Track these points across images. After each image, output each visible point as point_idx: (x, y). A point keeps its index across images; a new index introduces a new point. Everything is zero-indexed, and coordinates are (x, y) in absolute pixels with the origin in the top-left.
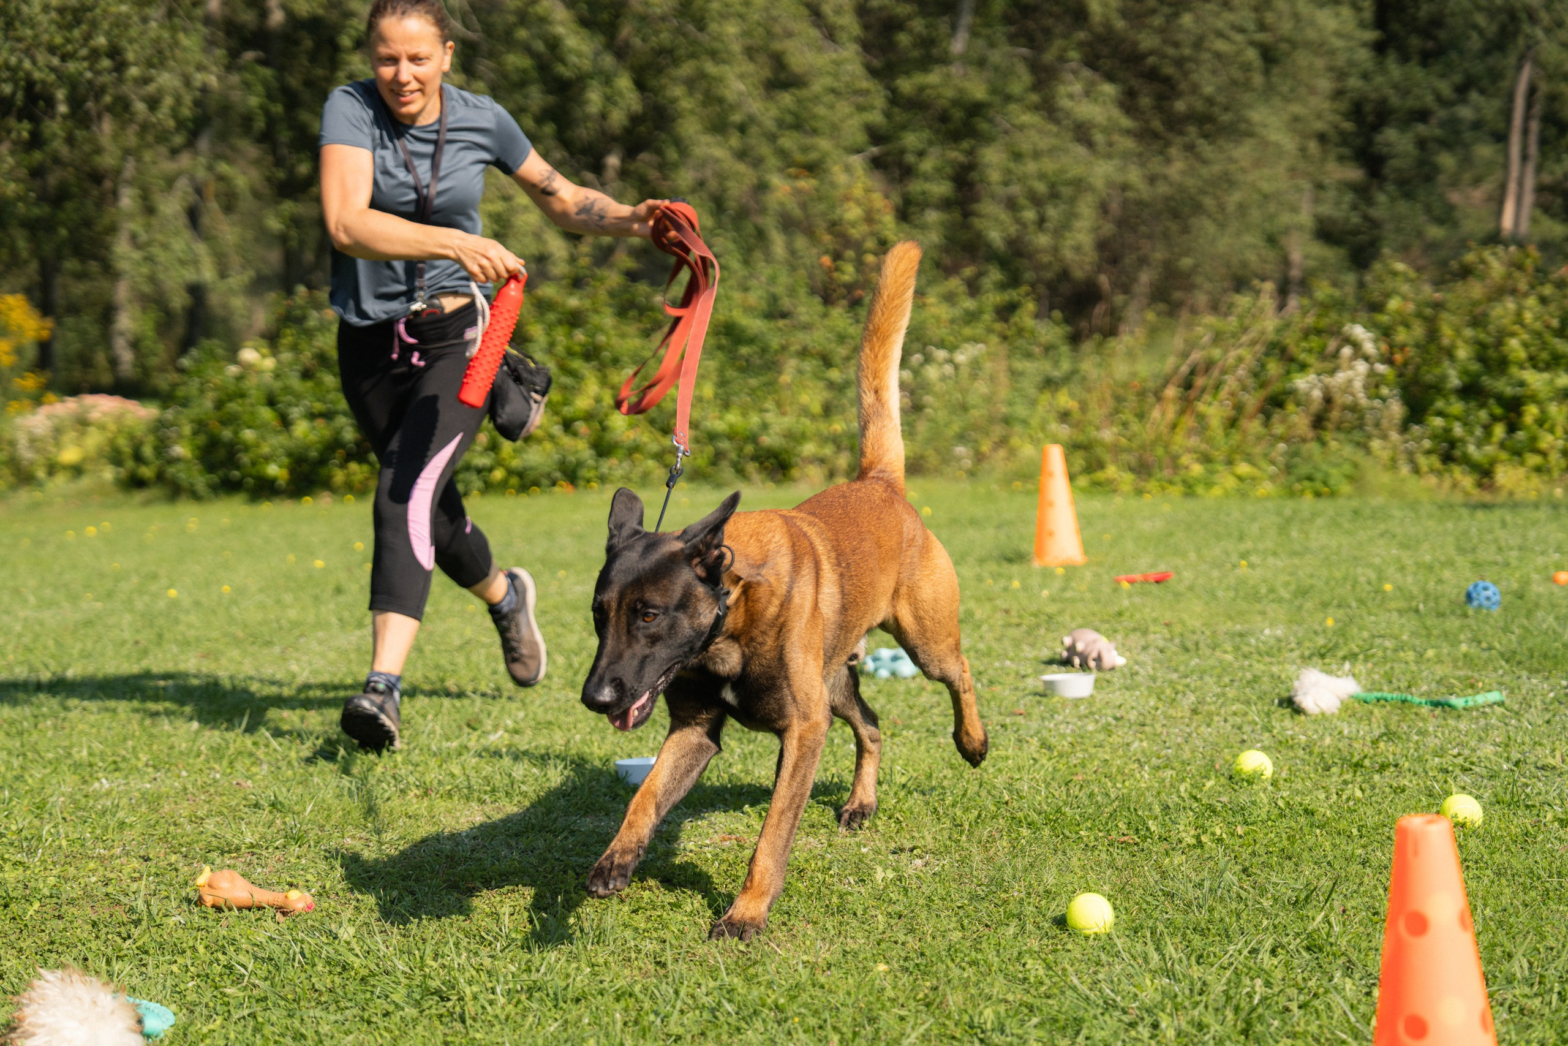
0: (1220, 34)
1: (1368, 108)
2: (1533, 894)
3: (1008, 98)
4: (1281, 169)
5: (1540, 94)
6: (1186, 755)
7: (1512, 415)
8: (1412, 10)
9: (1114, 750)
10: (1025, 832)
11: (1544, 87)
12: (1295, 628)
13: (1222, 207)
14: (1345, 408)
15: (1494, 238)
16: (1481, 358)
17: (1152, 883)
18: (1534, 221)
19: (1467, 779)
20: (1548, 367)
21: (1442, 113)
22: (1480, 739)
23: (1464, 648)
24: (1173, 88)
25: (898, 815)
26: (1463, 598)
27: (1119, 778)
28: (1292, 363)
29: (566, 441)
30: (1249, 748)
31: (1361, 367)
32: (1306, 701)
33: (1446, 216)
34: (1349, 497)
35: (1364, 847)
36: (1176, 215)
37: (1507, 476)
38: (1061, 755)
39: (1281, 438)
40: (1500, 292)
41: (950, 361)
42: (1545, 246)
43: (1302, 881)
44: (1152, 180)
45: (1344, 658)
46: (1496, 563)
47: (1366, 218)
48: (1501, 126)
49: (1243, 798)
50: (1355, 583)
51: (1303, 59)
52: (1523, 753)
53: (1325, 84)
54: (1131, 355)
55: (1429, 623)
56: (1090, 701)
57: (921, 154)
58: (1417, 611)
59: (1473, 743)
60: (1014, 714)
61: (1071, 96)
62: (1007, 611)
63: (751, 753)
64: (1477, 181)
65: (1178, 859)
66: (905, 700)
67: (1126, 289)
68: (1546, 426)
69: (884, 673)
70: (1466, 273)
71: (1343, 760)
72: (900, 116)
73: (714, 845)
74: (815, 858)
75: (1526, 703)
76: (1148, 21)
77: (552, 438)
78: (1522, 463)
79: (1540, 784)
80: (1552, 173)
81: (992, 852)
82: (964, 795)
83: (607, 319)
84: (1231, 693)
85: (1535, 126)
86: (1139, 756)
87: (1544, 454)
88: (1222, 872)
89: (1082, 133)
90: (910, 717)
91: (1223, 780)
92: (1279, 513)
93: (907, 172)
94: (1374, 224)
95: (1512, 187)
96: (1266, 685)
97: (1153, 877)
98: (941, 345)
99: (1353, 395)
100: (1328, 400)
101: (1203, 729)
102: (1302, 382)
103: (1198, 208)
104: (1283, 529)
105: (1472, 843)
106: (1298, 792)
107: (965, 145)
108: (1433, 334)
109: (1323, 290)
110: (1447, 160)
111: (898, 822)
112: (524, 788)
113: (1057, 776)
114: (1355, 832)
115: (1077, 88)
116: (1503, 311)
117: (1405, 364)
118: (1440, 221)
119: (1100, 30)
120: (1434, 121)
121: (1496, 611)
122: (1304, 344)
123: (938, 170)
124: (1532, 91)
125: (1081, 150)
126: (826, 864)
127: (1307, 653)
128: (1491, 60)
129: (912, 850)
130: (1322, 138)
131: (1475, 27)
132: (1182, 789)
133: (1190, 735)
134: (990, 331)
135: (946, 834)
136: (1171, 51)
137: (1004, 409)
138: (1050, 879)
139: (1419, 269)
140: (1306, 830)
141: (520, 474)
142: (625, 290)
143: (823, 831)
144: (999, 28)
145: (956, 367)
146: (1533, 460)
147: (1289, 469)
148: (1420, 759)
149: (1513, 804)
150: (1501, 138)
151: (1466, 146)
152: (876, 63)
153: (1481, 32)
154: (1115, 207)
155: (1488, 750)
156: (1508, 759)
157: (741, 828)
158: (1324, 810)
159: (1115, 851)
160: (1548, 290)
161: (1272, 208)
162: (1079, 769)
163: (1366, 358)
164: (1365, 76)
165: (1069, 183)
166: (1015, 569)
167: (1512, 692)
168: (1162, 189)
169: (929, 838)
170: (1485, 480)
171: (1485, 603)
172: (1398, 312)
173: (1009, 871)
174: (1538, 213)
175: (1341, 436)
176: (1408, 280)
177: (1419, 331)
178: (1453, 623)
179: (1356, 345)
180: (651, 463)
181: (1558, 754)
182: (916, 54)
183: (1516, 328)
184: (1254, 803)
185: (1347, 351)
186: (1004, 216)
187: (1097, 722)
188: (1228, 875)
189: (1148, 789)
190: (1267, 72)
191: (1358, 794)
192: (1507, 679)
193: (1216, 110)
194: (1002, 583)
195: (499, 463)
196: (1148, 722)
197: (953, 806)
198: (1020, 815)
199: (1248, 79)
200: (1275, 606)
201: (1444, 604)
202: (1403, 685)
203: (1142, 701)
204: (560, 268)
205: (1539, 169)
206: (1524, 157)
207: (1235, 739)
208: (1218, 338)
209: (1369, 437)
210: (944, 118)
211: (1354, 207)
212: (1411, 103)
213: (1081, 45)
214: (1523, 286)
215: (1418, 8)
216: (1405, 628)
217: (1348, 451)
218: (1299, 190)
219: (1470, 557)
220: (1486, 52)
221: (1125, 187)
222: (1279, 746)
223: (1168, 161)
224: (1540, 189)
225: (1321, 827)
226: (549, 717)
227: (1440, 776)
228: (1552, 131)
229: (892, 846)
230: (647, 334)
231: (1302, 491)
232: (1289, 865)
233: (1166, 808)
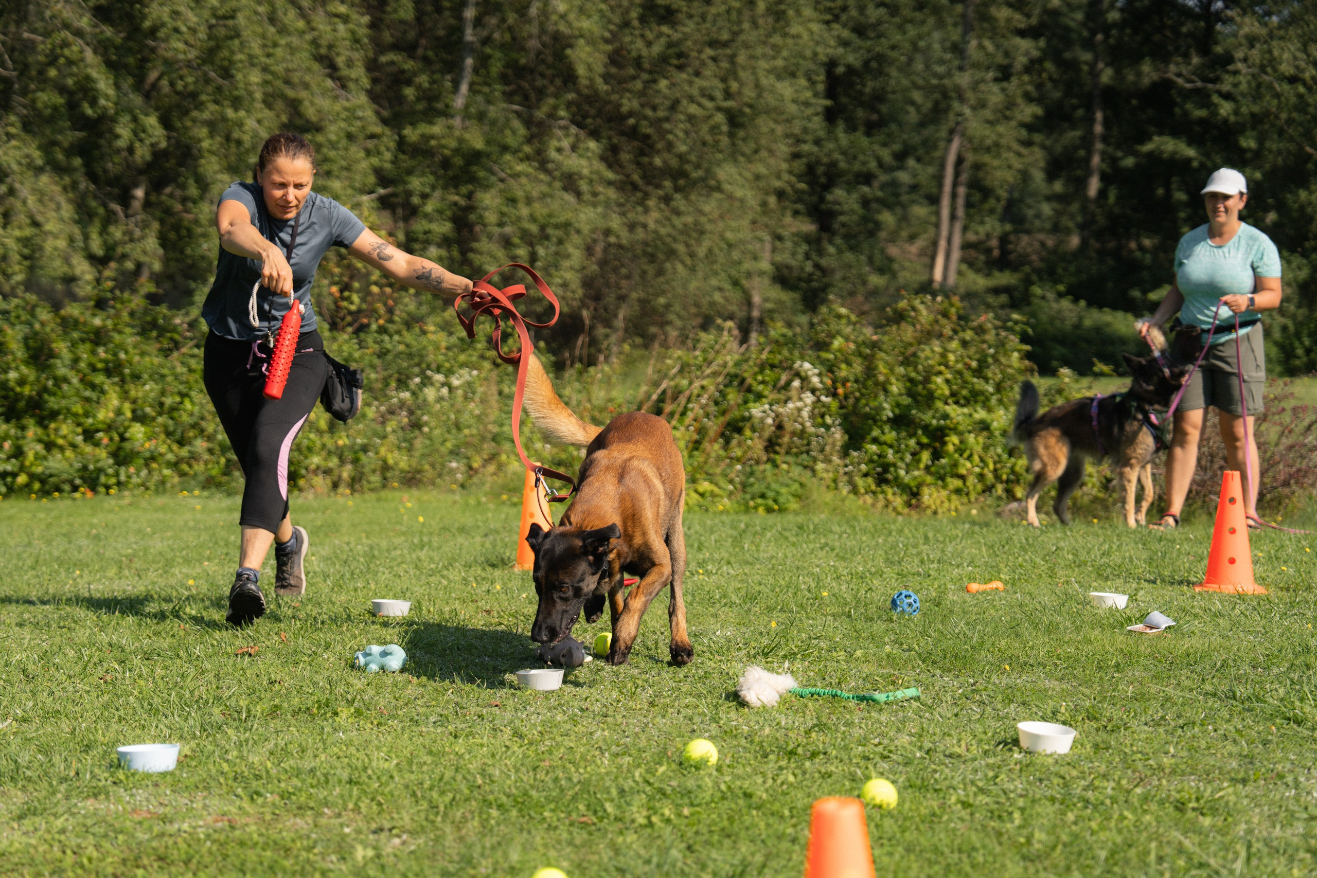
0: (692, 99)
1: (820, 170)
2: (937, 868)
3: (505, 148)
4: (745, 223)
5: (967, 164)
6: (643, 743)
7: (937, 445)
8: (859, 87)
9: (579, 739)
10: (494, 812)
11: (970, 158)
12: (744, 629)
13: (692, 255)
14: (793, 434)
15: (926, 288)
16: (910, 393)
17: (606, 860)
18: (960, 273)
19: (885, 766)
20: (967, 402)
21: (884, 178)
22: (899, 730)
23: (888, 649)
24: (651, 147)
25: (380, 798)
26: (889, 603)
27: (582, 764)
28: (750, 393)
29: (88, 449)
30: (699, 737)
31: (809, 398)
32: (750, 696)
33: (886, 267)
34: (796, 513)
35: (794, 826)
36: (652, 258)
37: (931, 496)
38: (531, 744)
39: (738, 460)
40: (928, 336)
41: (447, 384)
42: (968, 296)
43: (739, 857)
44: (632, 227)
45: (785, 657)
46: (919, 574)
47: (817, 266)
48: (934, 190)
49: (691, 783)
50: (797, 589)
51: (764, 124)
52: (934, 743)
53: (783, 149)
54: (608, 382)
55: (859, 627)
56: (559, 694)
57: (424, 196)
58: (849, 616)
59: (891, 734)
60: (490, 705)
61: (559, 150)
62: (488, 612)
63: (247, 741)
64: (912, 238)
65: (631, 837)
66: (392, 692)
67: (608, 324)
68: (966, 455)
69: (374, 667)
70: (899, 317)
71: (780, 748)
72: (406, 161)
73: (207, 826)
74: (301, 837)
75: (937, 699)
76: (630, 85)
77: (74, 446)
78: (945, 487)
79: (947, 771)
80: (977, 233)
81: (464, 832)
82: (441, 779)
83: (130, 338)
84: (685, 688)
85: (962, 191)
86: (601, 744)
87: (962, 477)
88: (668, 849)
89: (570, 182)
90: (396, 708)
91: (674, 766)
92: (734, 528)
93: (412, 212)
94: (824, 271)
95: (943, 243)
96: (716, 680)
97: (606, 854)
98: (438, 370)
99: (802, 424)
100: (780, 427)
101: (658, 720)
102: (757, 410)
103: (671, 254)
104: (737, 541)
105: (888, 822)
106: (739, 777)
107: (464, 190)
108: (870, 371)
109: (778, 329)
110: (887, 218)
111: (380, 804)
112: (28, 773)
113: (527, 761)
114: (787, 813)
115: (566, 144)
116: (930, 352)
117: (846, 397)
118: (881, 271)
119: (586, 91)
120: (876, 184)
121: (917, 616)
122: (760, 378)
123: (440, 212)
124: (960, 161)
125: (569, 198)
126: (311, 843)
127: (753, 652)
128: (926, 132)
129: (390, 830)
130: (780, 194)
131: (912, 103)
132: (637, 774)
133: (646, 725)
134: (482, 357)
135: (423, 815)
136: (649, 112)
137: (495, 429)
138: (515, 856)
139: (862, 314)
140: (744, 811)
141: (43, 479)
142: (146, 312)
143: (309, 813)
144: (498, 87)
145: (451, 389)
146: (956, 483)
147: (744, 486)
148: (846, 748)
149: (923, 788)
150: (934, 200)
151: (904, 207)
152: (385, 113)
153: (918, 107)
154: (599, 249)
155: (904, 739)
156: (920, 748)
157: (234, 810)
158: (762, 794)
159: (575, 830)
160: (968, 335)
161: (736, 255)
162: (546, 756)
163: (813, 391)
164: (817, 142)
165: (557, 226)
166: (497, 573)
167: (927, 688)
168: (640, 234)
169: (407, 819)
170: (914, 501)
171: (908, 609)
172: (840, 350)
173: (478, 849)
174: (964, 267)
175: (790, 459)
176: (849, 322)
177: (858, 367)
178: (879, 627)
179: (804, 379)
180: (167, 472)
181: (963, 744)
182: (420, 107)
183: (942, 368)
184: (699, 787)
185: (796, 383)
186: (500, 253)
187: (564, 712)
188: (674, 852)
189: (607, 774)
190: (731, 135)
191: (791, 779)
192: (923, 677)
193: (688, 167)
194: (485, 586)
195: (22, 468)
196: (610, 713)
197: (431, 788)
198: (491, 797)
199: (717, 142)
200: (726, 609)
201: (872, 609)
202: (835, 681)
203: (606, 694)
204: (85, 289)
205: (965, 229)
206: (953, 217)
207: (685, 729)
208: (684, 369)
209: (815, 460)
210: (446, 164)
211: (807, 257)
212: (857, 167)
213: (569, 105)
214: (947, 331)
215: (864, 85)
216: (838, 630)
217: (796, 471)
218: (761, 240)
219: (896, 568)
220: (922, 125)
221: (608, 232)
222: (723, 736)
223: (647, 211)
224: (966, 246)
225: (758, 808)
226: (58, 707)
227: (862, 763)
228: (977, 197)
229: (374, 826)
230: (166, 353)
231: (756, 508)
232: (727, 842)
233: (622, 792)
